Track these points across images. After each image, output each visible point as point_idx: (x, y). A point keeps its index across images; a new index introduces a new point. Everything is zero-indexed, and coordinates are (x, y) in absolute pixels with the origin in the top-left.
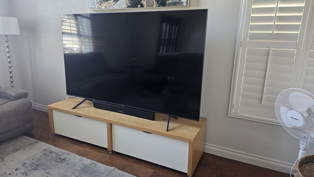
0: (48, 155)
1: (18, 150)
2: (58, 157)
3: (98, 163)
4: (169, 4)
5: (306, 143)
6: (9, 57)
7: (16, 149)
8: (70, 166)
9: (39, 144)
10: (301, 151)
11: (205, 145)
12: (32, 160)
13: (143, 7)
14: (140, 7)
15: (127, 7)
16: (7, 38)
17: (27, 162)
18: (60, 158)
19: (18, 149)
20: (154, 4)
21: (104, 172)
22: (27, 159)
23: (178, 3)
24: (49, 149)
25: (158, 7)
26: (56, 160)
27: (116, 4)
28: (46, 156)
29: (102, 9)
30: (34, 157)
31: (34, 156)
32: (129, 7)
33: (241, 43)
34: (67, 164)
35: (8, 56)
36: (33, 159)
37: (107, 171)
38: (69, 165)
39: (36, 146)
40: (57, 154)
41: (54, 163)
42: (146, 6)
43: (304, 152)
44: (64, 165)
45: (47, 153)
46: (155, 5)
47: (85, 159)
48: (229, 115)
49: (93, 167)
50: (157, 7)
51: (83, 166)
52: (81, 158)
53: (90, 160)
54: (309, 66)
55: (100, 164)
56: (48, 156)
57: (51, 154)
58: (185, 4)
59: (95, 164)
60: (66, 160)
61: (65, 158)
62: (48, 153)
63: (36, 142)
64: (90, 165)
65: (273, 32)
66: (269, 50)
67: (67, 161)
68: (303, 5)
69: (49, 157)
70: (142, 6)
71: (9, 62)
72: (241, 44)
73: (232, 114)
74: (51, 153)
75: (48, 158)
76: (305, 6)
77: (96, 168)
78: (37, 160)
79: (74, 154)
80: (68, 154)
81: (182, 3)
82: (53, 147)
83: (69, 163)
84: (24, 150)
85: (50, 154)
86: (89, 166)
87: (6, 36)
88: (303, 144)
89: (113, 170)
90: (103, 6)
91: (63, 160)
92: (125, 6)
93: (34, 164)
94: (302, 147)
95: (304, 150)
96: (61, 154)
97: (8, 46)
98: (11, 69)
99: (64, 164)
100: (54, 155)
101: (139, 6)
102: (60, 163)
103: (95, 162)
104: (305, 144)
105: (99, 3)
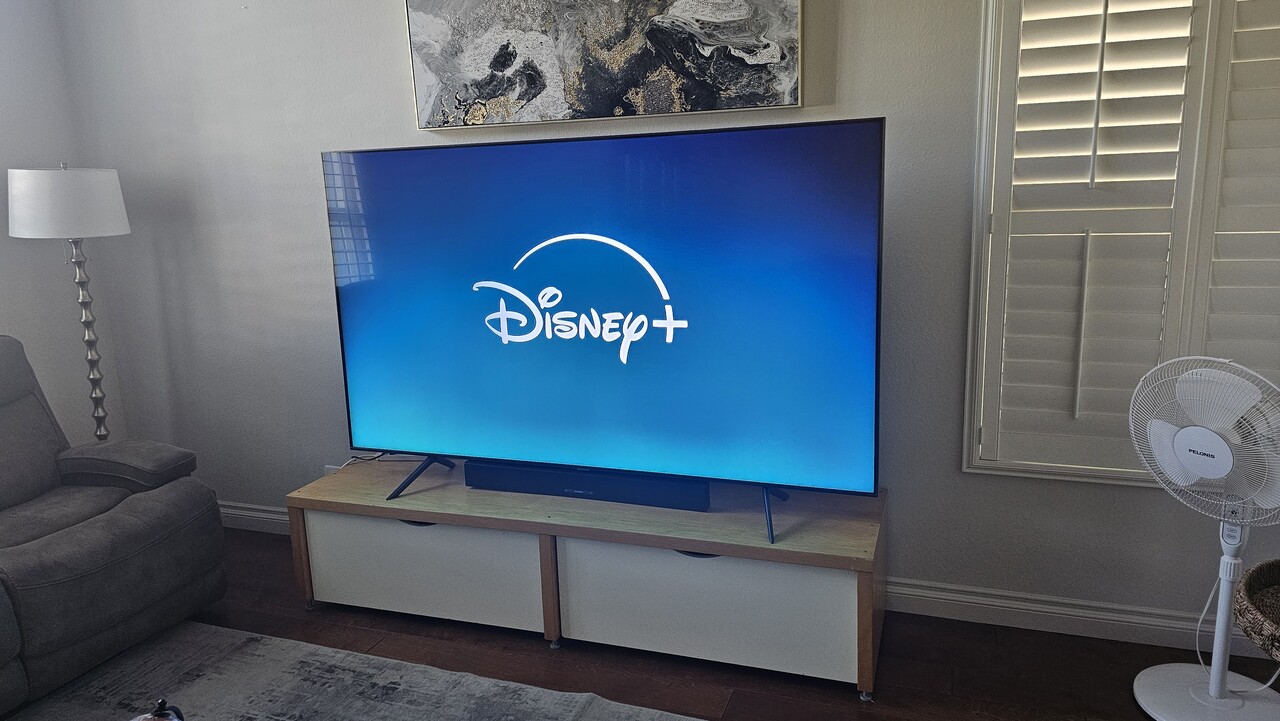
0: (324, 680)
1: (198, 676)
2: (366, 684)
3: (523, 686)
4: (731, 103)
5: (1239, 529)
6: (88, 325)
7: (187, 673)
8: (424, 707)
9: (269, 647)
10: (1226, 560)
11: (888, 583)
12: (270, 703)
13: (634, 113)
14: (623, 115)
15: (573, 117)
16: (78, 251)
17: (256, 713)
18: (374, 685)
19: (196, 673)
20: (674, 102)
21: (561, 714)
22: (251, 702)
23: (762, 98)
24: (316, 658)
25: (691, 111)
26: (361, 693)
27: (530, 107)
28: (318, 685)
29: (473, 124)
30: (274, 694)
31: (273, 691)
32: (576, 115)
33: (990, 219)
34: (410, 702)
35: (84, 318)
36: (270, 701)
37: (570, 708)
38: (420, 704)
39: (259, 656)
40: (354, 671)
41: (359, 704)
42: (645, 110)
43: (1236, 562)
44: (400, 708)
45: (317, 674)
46: (677, 107)
47: (470, 679)
48: (965, 469)
49: (511, 701)
50: (686, 111)
51: (473, 702)
52: (454, 677)
53: (491, 680)
54: (1214, 283)
55: (533, 691)
56: (324, 684)
57: (334, 675)
58: (787, 100)
59: (515, 691)
60: (401, 688)
61: (394, 683)
62: (317, 672)
63: (252, 640)
64: (496, 695)
65: (1092, 179)
66: (1084, 240)
67: (406, 692)
68: (1180, 91)
69: (330, 686)
70: (629, 110)
71: (91, 344)
72: (990, 224)
73: (977, 462)
74: (332, 672)
75: (330, 689)
76: (1185, 92)
77: (522, 703)
78: (290, 703)
79: (422, 667)
80: (397, 668)
81: (776, 96)
82: (329, 651)
83: (415, 697)
84: (220, 674)
85: (328, 675)
86: (495, 699)
87: (76, 242)
88: (1229, 536)
89: (589, 703)
90: (476, 114)
91: (390, 692)
92: (562, 112)
93: (284, 715)
94: (1228, 545)
95: (1236, 556)
96: (371, 671)
97: (85, 279)
98: (96, 372)
99: (401, 704)
100: (348, 678)
101: (618, 111)
102: (383, 701)
103: (513, 685)
104: (1238, 534)
105: (460, 104)
